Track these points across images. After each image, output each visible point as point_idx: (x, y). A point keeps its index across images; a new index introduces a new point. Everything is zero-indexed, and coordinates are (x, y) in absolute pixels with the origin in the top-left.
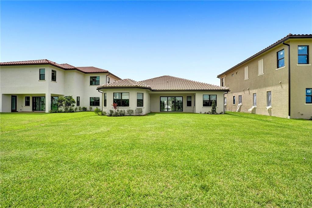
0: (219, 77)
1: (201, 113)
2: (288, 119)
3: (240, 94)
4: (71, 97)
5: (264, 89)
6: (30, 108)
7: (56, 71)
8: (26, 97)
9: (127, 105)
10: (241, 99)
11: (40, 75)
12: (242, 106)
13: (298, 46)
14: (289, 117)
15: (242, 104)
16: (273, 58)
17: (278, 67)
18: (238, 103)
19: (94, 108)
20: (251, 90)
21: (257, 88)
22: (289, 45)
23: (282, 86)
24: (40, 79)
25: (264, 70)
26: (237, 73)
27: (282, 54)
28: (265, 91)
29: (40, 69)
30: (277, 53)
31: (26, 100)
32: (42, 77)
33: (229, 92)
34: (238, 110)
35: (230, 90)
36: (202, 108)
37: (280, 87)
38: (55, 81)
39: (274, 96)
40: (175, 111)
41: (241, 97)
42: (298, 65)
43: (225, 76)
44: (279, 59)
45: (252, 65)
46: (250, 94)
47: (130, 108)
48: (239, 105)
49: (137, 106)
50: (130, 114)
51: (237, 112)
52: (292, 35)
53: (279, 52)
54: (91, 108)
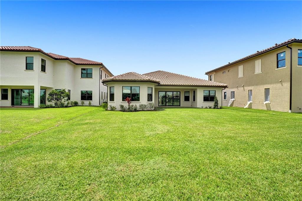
0: (207, 74)
1: (202, 108)
2: (290, 113)
3: (233, 90)
4: (64, 90)
5: (262, 86)
6: (8, 103)
7: (45, 60)
8: (2, 89)
9: (138, 99)
10: (234, 95)
11: (27, 64)
12: (235, 101)
13: (298, 50)
14: (290, 111)
15: (235, 100)
16: (273, 58)
17: (278, 68)
18: (230, 98)
19: (87, 102)
20: (246, 86)
21: (253, 85)
22: (291, 48)
23: (282, 84)
24: (27, 69)
25: (262, 70)
26: (228, 71)
27: (283, 56)
28: (262, 88)
29: (26, 57)
30: (277, 54)
31: (3, 93)
32: (29, 66)
33: (226, 88)
34: (229, 104)
35: (228, 86)
36: (203, 102)
37: (280, 84)
38: (45, 71)
39: (273, 93)
40: (173, 106)
41: (234, 93)
42: (298, 66)
43: (215, 73)
44: (279, 60)
45: (248, 65)
46: (244, 90)
47: (140, 103)
48: (231, 100)
49: (148, 101)
50: (143, 109)
51: (229, 106)
52: (296, 40)
53: (279, 54)
54: (83, 103)
